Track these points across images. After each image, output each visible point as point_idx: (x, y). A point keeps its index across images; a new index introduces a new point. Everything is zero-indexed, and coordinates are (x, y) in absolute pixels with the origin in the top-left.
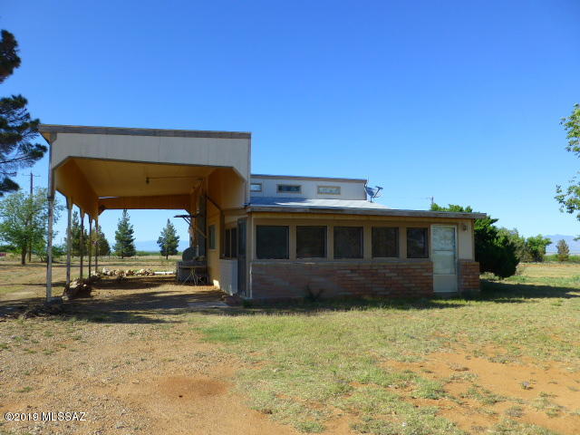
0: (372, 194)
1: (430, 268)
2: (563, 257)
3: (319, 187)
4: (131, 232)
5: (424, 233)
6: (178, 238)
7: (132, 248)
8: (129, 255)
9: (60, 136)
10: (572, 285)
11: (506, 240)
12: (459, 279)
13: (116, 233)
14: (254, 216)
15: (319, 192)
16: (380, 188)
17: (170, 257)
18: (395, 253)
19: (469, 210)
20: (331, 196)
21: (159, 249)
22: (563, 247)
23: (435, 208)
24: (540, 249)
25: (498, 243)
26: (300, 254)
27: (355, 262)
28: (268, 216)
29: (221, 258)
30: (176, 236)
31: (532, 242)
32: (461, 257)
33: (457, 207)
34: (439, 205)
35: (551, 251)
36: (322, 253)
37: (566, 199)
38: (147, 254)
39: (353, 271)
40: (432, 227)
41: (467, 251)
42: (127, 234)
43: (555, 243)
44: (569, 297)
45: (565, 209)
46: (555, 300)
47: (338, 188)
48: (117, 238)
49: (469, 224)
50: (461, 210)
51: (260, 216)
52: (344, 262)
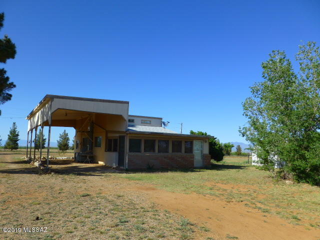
0: (164, 124)
1: (193, 157)
2: (239, 153)
3: (142, 120)
4: (18, 135)
5: (192, 143)
9: (55, 99)
10: (243, 165)
11: (220, 147)
12: (203, 162)
14: (128, 135)
15: (142, 123)
16: (169, 122)
18: (180, 151)
19: (206, 134)
20: (145, 124)
22: (239, 149)
23: (192, 132)
24: (229, 149)
25: (217, 147)
26: (145, 151)
27: (166, 154)
28: (133, 135)
31: (226, 146)
32: (204, 153)
33: (201, 132)
34: (193, 131)
35: (234, 150)
36: (154, 151)
37: (242, 131)
39: (165, 158)
40: (194, 141)
41: (206, 151)
42: (15, 136)
43: (236, 146)
44: (242, 169)
45: (241, 135)
46: (237, 170)
47: (150, 121)
49: (207, 140)
50: (203, 134)
51: (131, 135)
52: (162, 154)
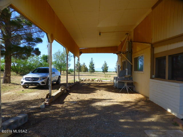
6: (108, 67)
7: (94, 70)
8: (93, 72)
13: (89, 65)
17: (105, 73)
21: (102, 70)
29: (151, 78)
30: (107, 66)
38: (98, 72)
42: (92, 65)
48: (89, 67)
